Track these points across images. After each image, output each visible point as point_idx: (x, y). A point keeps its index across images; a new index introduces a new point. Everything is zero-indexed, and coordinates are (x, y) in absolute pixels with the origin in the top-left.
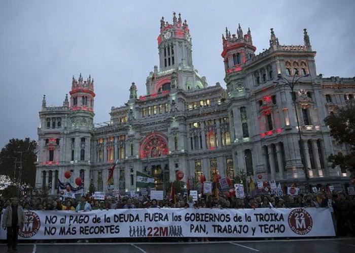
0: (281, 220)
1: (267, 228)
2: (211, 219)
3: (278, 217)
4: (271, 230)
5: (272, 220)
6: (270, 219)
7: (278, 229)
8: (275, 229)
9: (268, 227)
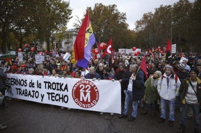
0: (66, 90)
1: (54, 97)
2: (15, 83)
3: (63, 87)
4: (57, 99)
5: (58, 90)
6: (57, 88)
7: (63, 98)
8: (60, 98)
9: (55, 95)
